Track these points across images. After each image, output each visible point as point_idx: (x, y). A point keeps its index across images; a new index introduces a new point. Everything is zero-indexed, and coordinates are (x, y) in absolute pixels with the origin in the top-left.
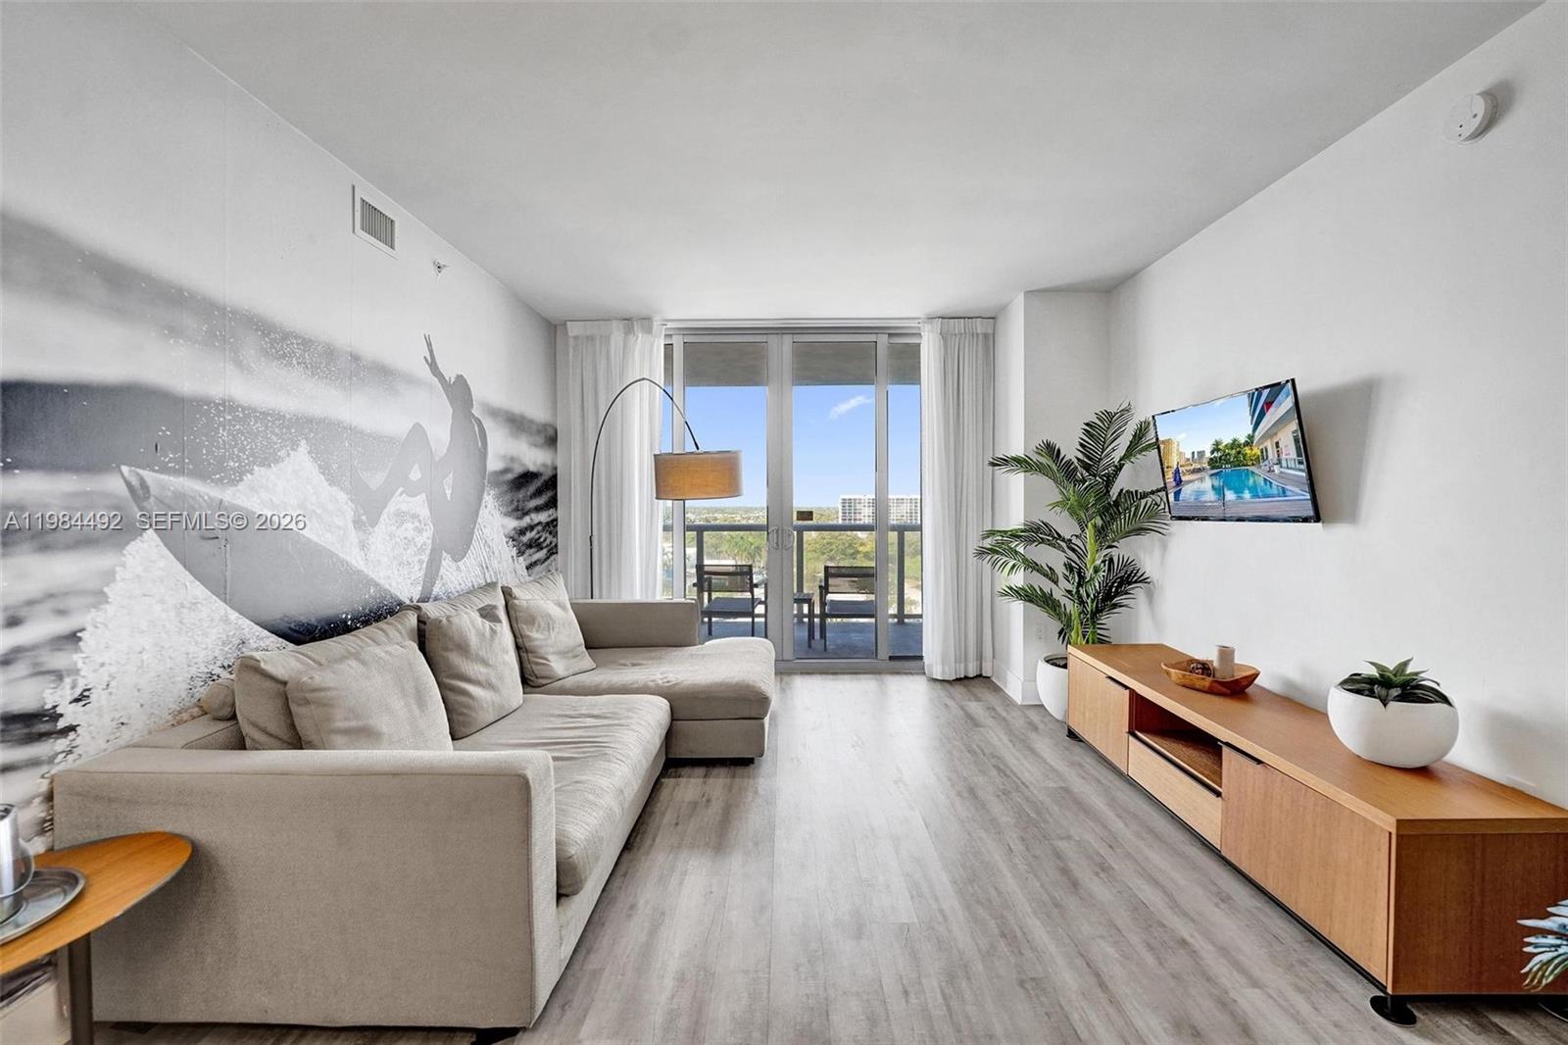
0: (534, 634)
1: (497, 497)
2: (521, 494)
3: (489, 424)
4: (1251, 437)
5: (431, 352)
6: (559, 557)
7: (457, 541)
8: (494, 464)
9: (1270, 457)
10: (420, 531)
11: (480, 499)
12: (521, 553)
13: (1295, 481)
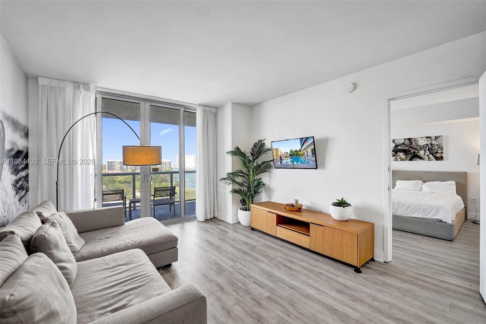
4: (300, 150)
9: (305, 154)
13: (312, 160)
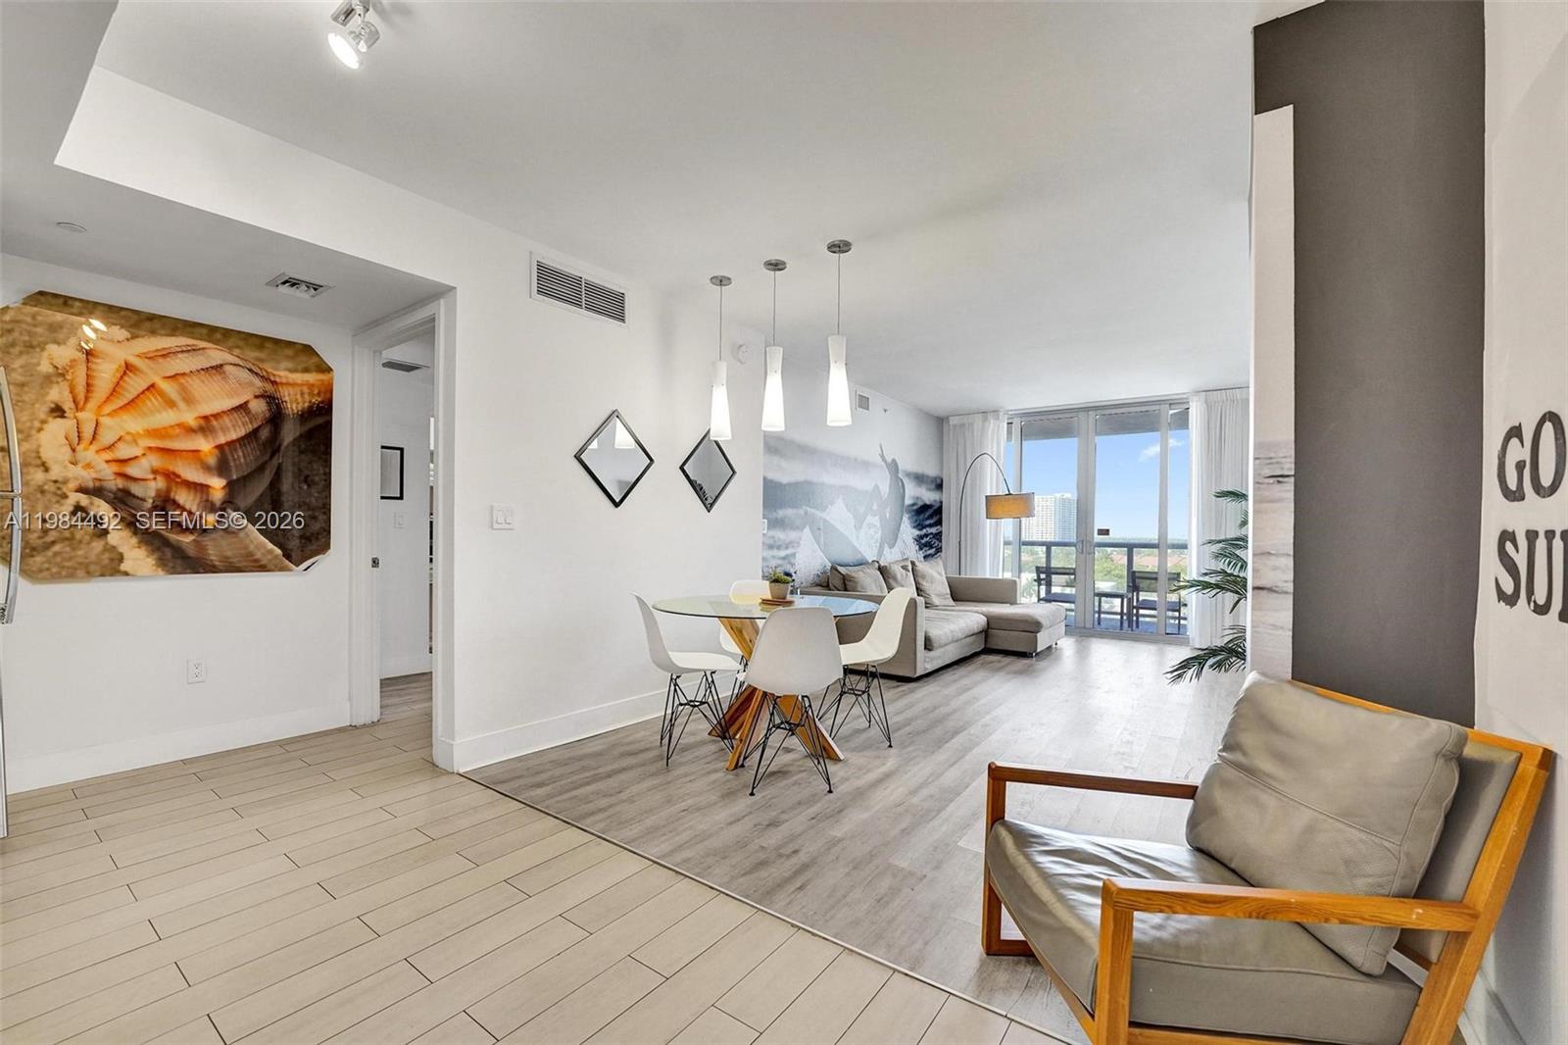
0: (924, 584)
1: (909, 518)
2: (921, 517)
3: (906, 481)
5: (882, 451)
6: (943, 554)
7: (893, 538)
8: (908, 501)
10: (876, 532)
11: (902, 519)
12: (921, 549)
